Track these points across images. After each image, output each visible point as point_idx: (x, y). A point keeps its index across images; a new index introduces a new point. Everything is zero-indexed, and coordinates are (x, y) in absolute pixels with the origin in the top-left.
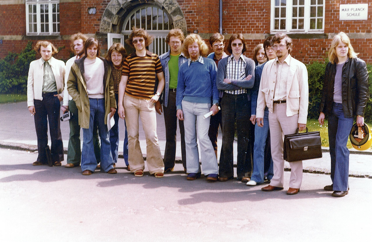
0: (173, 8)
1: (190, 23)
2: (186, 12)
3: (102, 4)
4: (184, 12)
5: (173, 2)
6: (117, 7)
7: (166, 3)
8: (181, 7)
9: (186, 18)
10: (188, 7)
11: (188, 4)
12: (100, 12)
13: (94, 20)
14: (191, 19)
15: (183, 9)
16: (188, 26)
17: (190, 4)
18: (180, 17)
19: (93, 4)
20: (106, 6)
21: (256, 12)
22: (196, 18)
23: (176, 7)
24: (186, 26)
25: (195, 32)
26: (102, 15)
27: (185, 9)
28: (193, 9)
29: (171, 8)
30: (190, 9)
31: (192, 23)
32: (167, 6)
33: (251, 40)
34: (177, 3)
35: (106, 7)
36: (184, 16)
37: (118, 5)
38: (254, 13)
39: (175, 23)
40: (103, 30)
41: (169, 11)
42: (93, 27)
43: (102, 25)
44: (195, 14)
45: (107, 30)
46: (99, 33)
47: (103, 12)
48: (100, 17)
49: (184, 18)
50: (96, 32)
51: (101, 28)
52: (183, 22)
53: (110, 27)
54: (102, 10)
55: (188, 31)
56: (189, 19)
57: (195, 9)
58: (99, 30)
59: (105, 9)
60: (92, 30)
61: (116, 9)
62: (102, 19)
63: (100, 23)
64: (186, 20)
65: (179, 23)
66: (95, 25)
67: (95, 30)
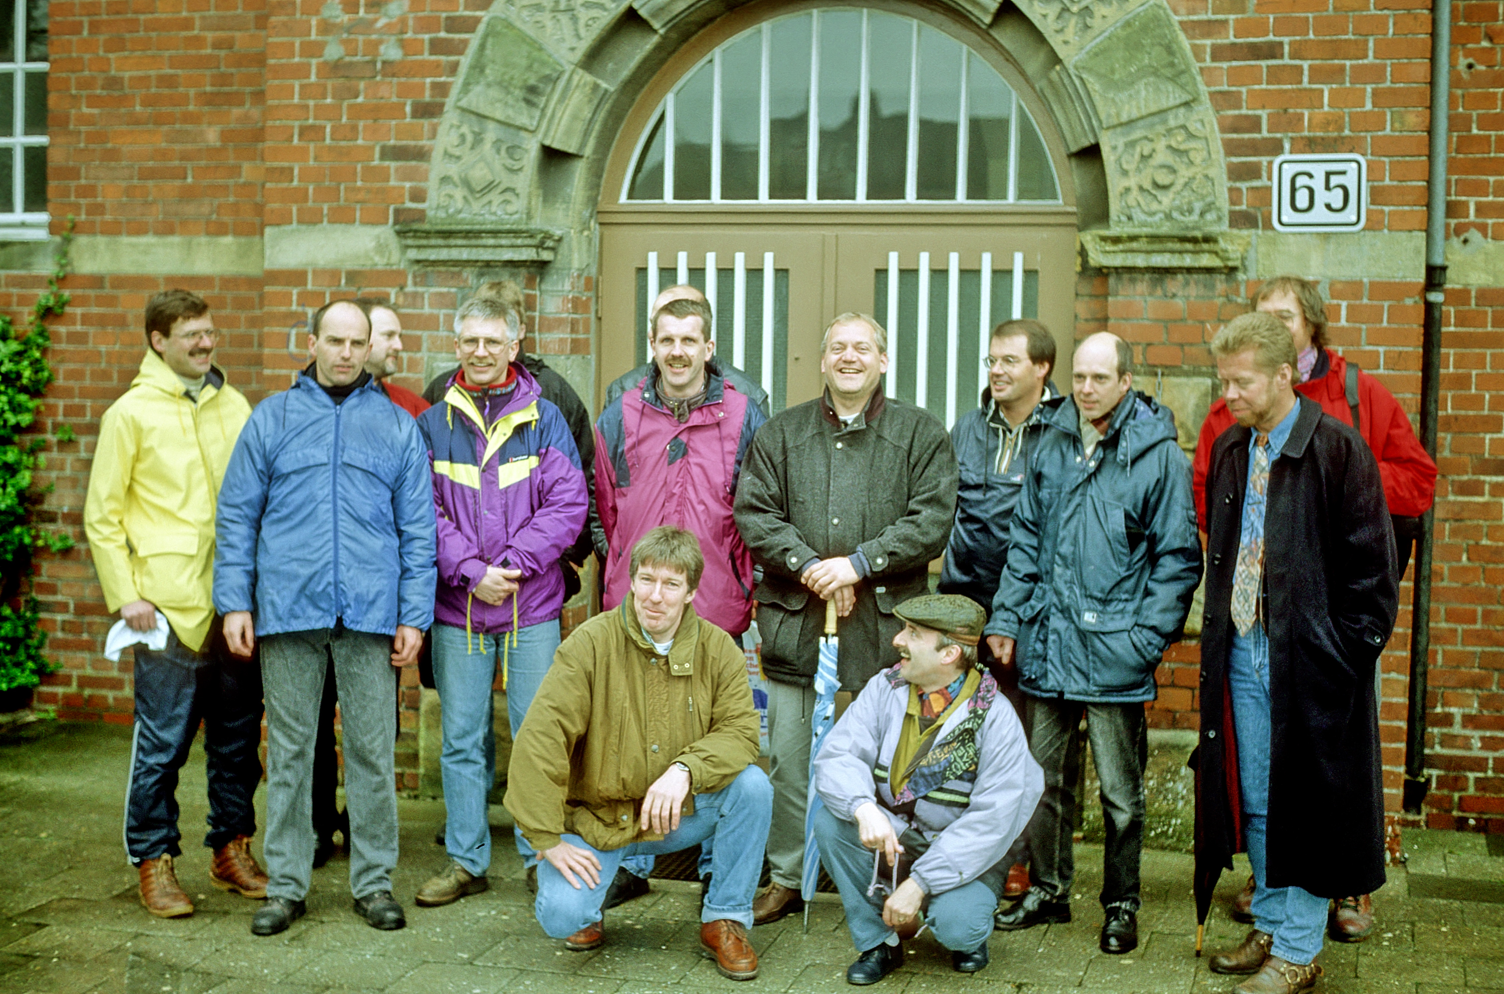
2: (1218, 53)
4: (1198, 52)
9: (1222, 99)
12: (437, 47)
13: (376, 112)
14: (1264, 114)
16: (1238, 173)
24: (1219, 169)
26: (455, 66)
27: (1209, 28)
28: (1283, 26)
30: (1259, 27)
35: (485, 3)
36: (1203, 89)
39: (1121, 142)
40: (459, 193)
41: (1066, 43)
42: (371, 173)
43: (447, 154)
44: (1306, 64)
45: (495, 197)
46: (421, 216)
47: (465, 43)
48: (434, 85)
49: (1205, 98)
50: (397, 212)
51: (445, 180)
52: (1191, 136)
53: (520, 169)
54: (454, 25)
55: (1232, 213)
56: (1244, 111)
57: (1301, 26)
58: (418, 196)
59: (478, 20)
60: (361, 196)
61: (584, 15)
62: (450, 102)
63: (433, 135)
64: (1221, 119)
65: (1161, 145)
66: (388, 153)
67: (384, 191)
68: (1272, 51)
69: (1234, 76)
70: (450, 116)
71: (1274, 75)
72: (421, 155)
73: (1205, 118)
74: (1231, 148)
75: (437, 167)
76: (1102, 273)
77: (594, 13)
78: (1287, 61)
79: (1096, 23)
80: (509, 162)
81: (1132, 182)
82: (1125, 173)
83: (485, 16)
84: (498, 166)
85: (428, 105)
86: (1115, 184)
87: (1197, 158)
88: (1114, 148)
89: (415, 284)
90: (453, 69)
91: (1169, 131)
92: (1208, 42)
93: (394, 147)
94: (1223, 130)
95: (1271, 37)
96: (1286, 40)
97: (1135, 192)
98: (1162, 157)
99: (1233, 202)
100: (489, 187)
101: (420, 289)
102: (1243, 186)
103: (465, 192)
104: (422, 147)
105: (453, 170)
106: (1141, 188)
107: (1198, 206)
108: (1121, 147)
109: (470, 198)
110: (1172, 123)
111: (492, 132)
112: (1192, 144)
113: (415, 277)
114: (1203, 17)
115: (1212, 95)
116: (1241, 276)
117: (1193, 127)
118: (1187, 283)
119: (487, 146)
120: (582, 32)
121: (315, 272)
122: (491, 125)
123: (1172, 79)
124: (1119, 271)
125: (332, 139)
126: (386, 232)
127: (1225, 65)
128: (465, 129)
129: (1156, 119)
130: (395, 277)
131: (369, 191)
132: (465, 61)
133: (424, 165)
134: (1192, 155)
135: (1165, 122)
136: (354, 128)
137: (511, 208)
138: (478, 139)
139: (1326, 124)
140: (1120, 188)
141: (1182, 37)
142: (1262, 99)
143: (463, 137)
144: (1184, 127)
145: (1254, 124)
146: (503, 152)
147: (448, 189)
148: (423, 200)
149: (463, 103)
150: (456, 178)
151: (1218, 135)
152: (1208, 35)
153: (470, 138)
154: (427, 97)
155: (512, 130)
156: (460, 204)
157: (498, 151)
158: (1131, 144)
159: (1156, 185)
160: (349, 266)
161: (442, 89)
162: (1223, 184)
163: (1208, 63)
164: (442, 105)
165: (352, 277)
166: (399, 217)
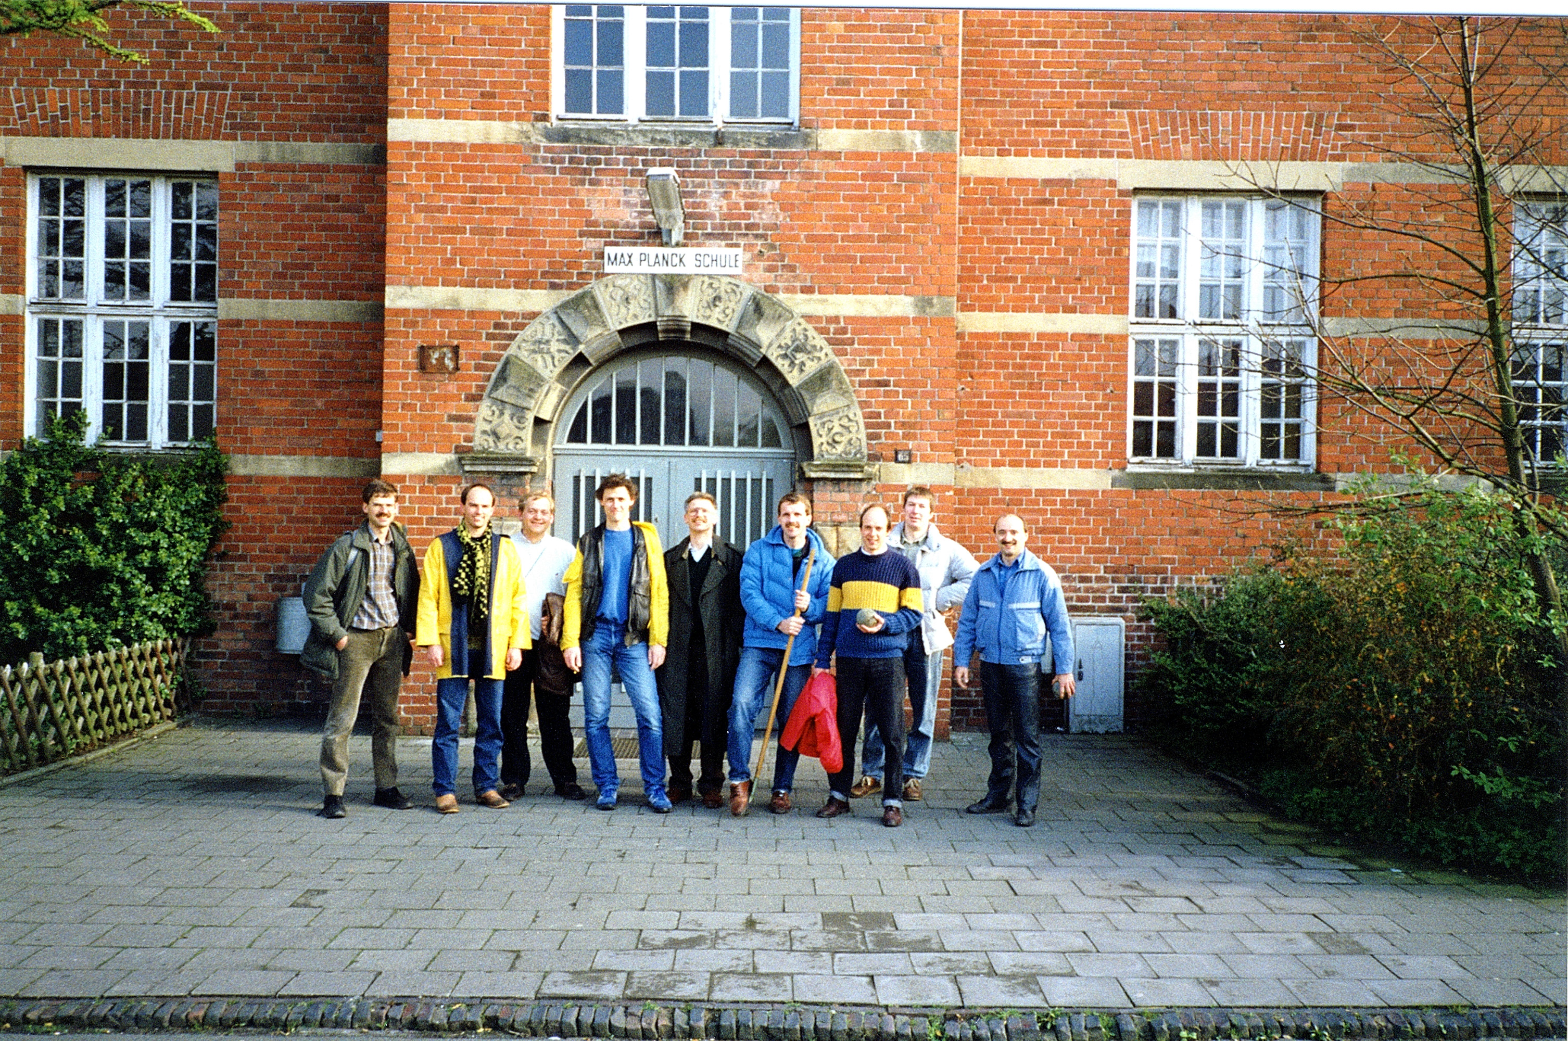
0: (809, 363)
1: (879, 426)
2: (861, 384)
3: (490, 337)
4: (852, 383)
5: (811, 342)
6: (559, 351)
7: (780, 346)
8: (841, 363)
9: (863, 405)
10: (870, 363)
11: (872, 352)
12: (478, 367)
13: (446, 398)
14: (882, 411)
15: (849, 372)
16: (870, 437)
17: (878, 352)
18: (841, 402)
19: (442, 335)
20: (508, 345)
21: (1079, 396)
22: (903, 405)
23: (824, 361)
24: (863, 435)
25: (900, 457)
26: (490, 376)
27: (859, 373)
28: (890, 373)
29: (803, 364)
30: (880, 373)
31: (888, 426)
32: (785, 356)
33: (1061, 492)
34: (828, 349)
35: (505, 347)
36: (855, 398)
37: (565, 342)
38: (1074, 397)
39: (819, 422)
40: (491, 439)
41: (793, 377)
42: (443, 428)
43: (485, 420)
44: (901, 390)
45: (510, 442)
46: (470, 449)
47: (495, 366)
48: (477, 386)
49: (856, 404)
50: (457, 447)
51: (484, 432)
52: (850, 420)
53: (524, 428)
54: (487, 357)
55: (869, 455)
56: (873, 410)
57: (897, 373)
58: (469, 439)
59: (502, 355)
60: (436, 439)
61: (557, 356)
62: (485, 394)
63: (477, 410)
64: (864, 414)
65: (836, 423)
66: (452, 418)
67: (449, 437)
68: (886, 384)
69: (869, 394)
70: (486, 402)
71: (887, 394)
72: (470, 419)
73: (857, 413)
74: (868, 426)
75: (480, 426)
76: (811, 480)
77: (563, 355)
78: (892, 388)
79: (806, 369)
80: (518, 425)
81: (824, 439)
82: (820, 436)
83: (505, 354)
84: (512, 426)
85: (473, 395)
86: (816, 441)
87: (853, 429)
88: (816, 425)
90: (489, 378)
91: (840, 418)
92: (857, 379)
93: (455, 415)
94: (865, 418)
95: (885, 378)
96: (892, 379)
97: (825, 445)
98: (837, 429)
99: (869, 450)
100: (509, 436)
103: (494, 438)
104: (471, 416)
105: (488, 427)
106: (828, 443)
107: (854, 451)
108: (819, 425)
109: (497, 442)
110: (841, 414)
111: (509, 410)
112: (851, 424)
114: (853, 367)
115: (860, 402)
116: (873, 482)
117: (851, 416)
118: (850, 486)
119: (506, 416)
120: (556, 363)
122: (509, 407)
123: (843, 395)
124: (818, 479)
125: (421, 410)
126: (451, 457)
127: (865, 389)
128: (494, 408)
129: (834, 412)
130: (455, 479)
131: (441, 436)
132: (494, 375)
133: (472, 425)
134: (851, 428)
135: (838, 414)
136: (433, 405)
137: (518, 447)
138: (502, 413)
140: (818, 443)
141: (845, 376)
142: (882, 404)
143: (493, 412)
144: (847, 416)
145: (878, 415)
146: (515, 419)
147: (486, 437)
148: (471, 442)
149: (494, 395)
150: (489, 432)
151: (862, 420)
153: (497, 413)
154: (473, 391)
155: (520, 409)
156: (491, 444)
157: (512, 419)
158: (824, 423)
159: (834, 441)
160: (429, 473)
161: (482, 388)
162: (865, 441)
163: (857, 388)
164: (481, 396)
165: (431, 479)
166: (458, 450)
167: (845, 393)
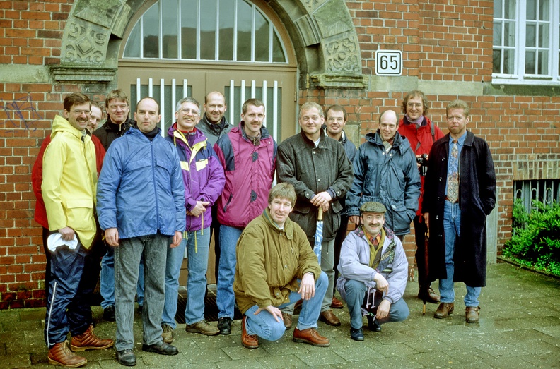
1: (369, 47)
4: (352, 13)
13: (37, 17)
15: (349, 5)
16: (364, 55)
18: (344, 28)
24: (359, 54)
28: (377, 6)
30: (370, 6)
36: (353, 25)
39: (328, 43)
40: (75, 52)
41: (310, 7)
42: (33, 42)
43: (71, 36)
45: (92, 55)
46: (58, 61)
48: (63, 6)
49: (354, 29)
50: (46, 59)
51: (69, 47)
53: (103, 44)
55: (363, 69)
56: (366, 35)
57: (382, 7)
58: (56, 53)
60: (29, 52)
63: (63, 27)
64: (359, 37)
65: (341, 45)
66: (41, 34)
67: (40, 50)
68: (374, 15)
69: (363, 22)
70: (71, 20)
71: (375, 23)
72: (58, 35)
73: (354, 36)
74: (362, 47)
75: (65, 41)
78: (378, 18)
79: (319, 1)
80: (97, 40)
81: (332, 57)
82: (329, 54)
84: (93, 42)
85: (60, 14)
86: (326, 58)
87: (352, 49)
88: (326, 45)
89: (56, 90)
91: (343, 40)
92: (355, 10)
93: (45, 31)
94: (360, 41)
95: (374, 10)
96: (378, 11)
97: (333, 61)
98: (341, 49)
99: (363, 66)
100: (90, 50)
101: (58, 93)
102: (366, 60)
103: (78, 52)
104: (58, 32)
105: (72, 42)
106: (334, 59)
107: (352, 66)
108: (328, 45)
109: (80, 54)
110: (344, 37)
111: (90, 27)
112: (350, 45)
113: (55, 87)
114: (353, 1)
115: (356, 28)
116: (366, 90)
117: (351, 39)
118: (350, 93)
119: (88, 33)
121: (7, 84)
122: (89, 24)
123: (345, 22)
124: (329, 88)
125: (15, 27)
126: (43, 69)
127: (360, 18)
128: (78, 26)
129: (339, 36)
130: (47, 87)
131: (33, 50)
133: (59, 40)
134: (350, 48)
135: (342, 37)
136: (26, 22)
137: (98, 60)
138: (84, 30)
139: (390, 40)
140: (328, 60)
141: (348, 10)
142: (372, 30)
143: (77, 29)
144: (348, 39)
145: (369, 39)
146: (95, 36)
147: (70, 50)
148: (59, 55)
149: (78, 15)
150: (74, 46)
151: (358, 42)
152: (355, 8)
153: (80, 29)
154: (60, 11)
155: (99, 27)
156: (76, 57)
157: (93, 36)
158: (331, 44)
159: (339, 58)
160: (24, 82)
161: (67, 8)
162: (360, 58)
163: (355, 17)
164: (67, 15)
165: (25, 87)
166: (48, 62)
167: (347, 21)
